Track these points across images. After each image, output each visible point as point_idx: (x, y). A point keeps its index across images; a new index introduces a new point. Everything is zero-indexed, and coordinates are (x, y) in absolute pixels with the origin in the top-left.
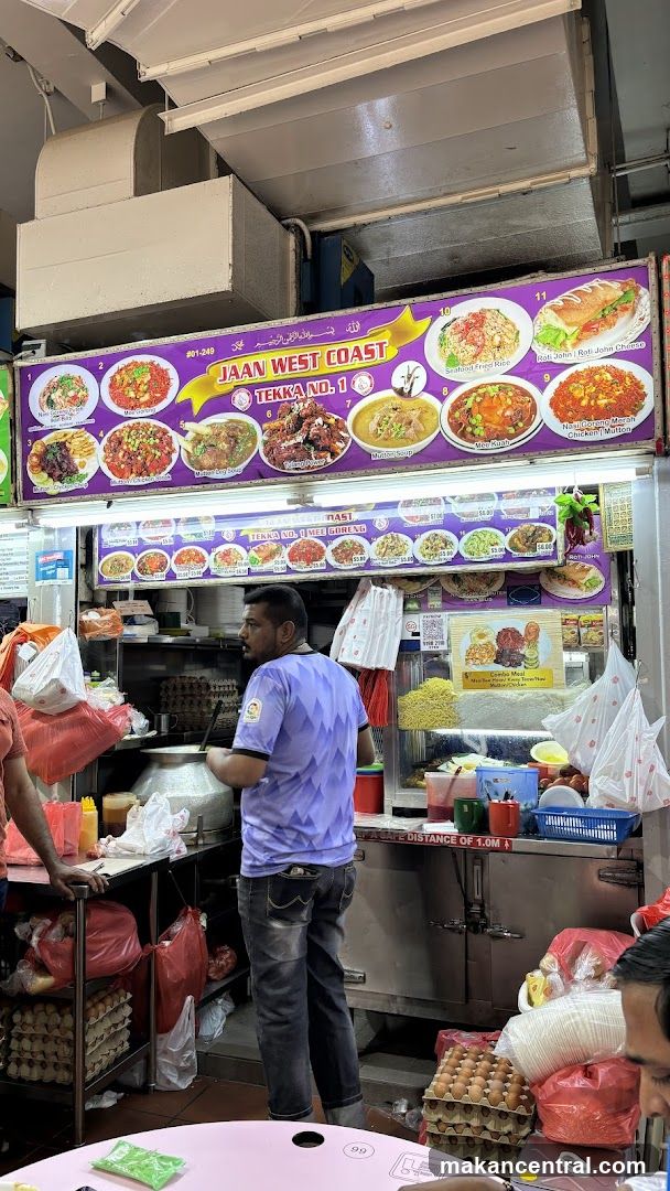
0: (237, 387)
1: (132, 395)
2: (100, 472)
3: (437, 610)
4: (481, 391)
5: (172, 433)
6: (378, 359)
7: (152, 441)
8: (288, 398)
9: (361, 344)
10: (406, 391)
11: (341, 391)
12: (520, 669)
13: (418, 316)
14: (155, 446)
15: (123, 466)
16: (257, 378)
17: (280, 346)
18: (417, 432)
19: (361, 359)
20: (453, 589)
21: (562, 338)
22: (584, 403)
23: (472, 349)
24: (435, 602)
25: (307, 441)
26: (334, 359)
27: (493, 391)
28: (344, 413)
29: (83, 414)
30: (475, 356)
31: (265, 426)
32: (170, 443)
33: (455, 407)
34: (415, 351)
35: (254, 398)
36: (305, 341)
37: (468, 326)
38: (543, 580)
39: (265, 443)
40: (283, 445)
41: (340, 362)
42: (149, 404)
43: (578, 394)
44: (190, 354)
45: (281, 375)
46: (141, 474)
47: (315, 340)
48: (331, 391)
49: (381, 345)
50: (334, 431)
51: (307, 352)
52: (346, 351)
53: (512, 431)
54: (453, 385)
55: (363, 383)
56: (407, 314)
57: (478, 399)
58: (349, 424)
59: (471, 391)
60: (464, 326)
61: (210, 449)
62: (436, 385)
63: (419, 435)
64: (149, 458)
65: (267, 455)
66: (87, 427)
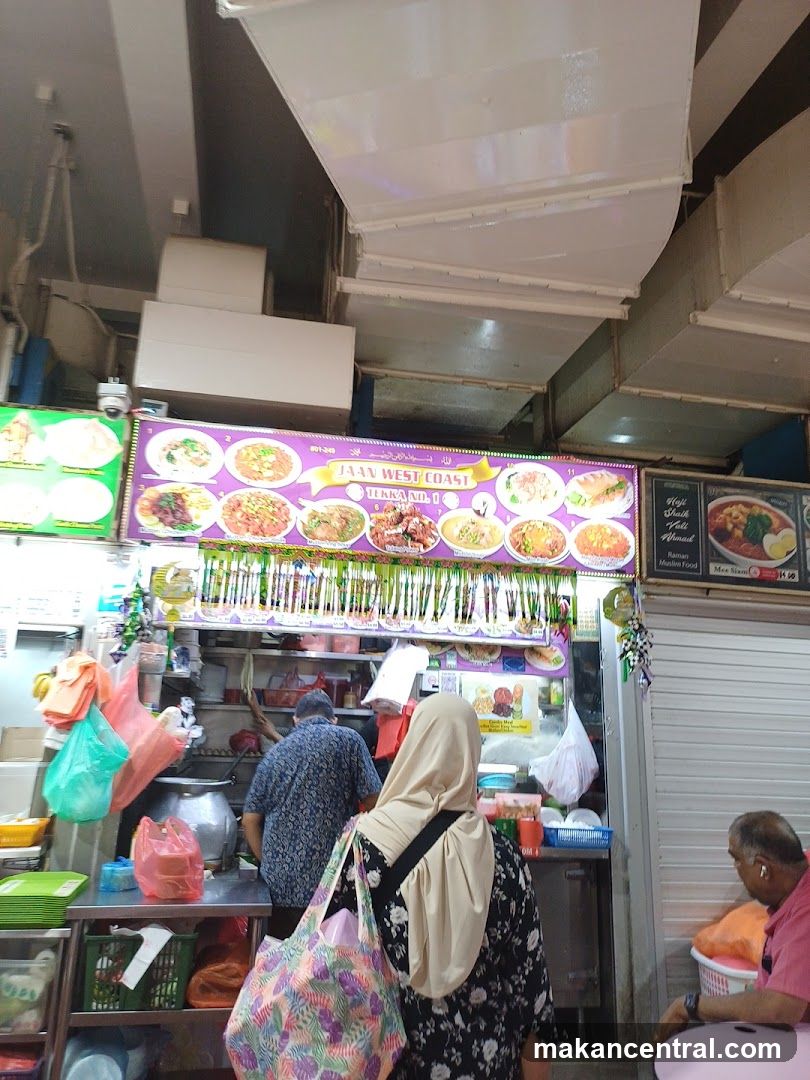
0: (352, 482)
1: (256, 468)
2: (215, 526)
3: (454, 669)
4: (532, 523)
5: (289, 505)
6: (462, 486)
7: (271, 509)
8: (393, 499)
9: (452, 473)
10: (482, 512)
11: (435, 503)
12: (510, 719)
13: (492, 464)
14: (273, 514)
15: (239, 524)
16: (368, 479)
17: (390, 460)
18: (488, 542)
19: (451, 483)
20: (465, 654)
21: (582, 501)
22: (595, 544)
23: (527, 495)
24: (451, 662)
25: (405, 532)
26: (431, 479)
27: (540, 525)
28: (436, 518)
29: (206, 475)
30: (529, 500)
31: (373, 515)
32: (287, 514)
33: (515, 530)
34: (488, 486)
35: (366, 493)
36: (410, 462)
37: (525, 480)
38: (526, 655)
39: (372, 528)
40: (386, 532)
41: (435, 481)
42: (272, 479)
43: (591, 538)
44: (313, 449)
45: (388, 481)
46: (256, 534)
47: (417, 463)
48: (427, 501)
49: (466, 478)
50: (427, 529)
51: (411, 470)
52: (440, 475)
53: (551, 554)
54: (514, 515)
55: (451, 500)
56: (484, 462)
57: (530, 528)
58: (439, 526)
59: (526, 522)
60: (522, 479)
61: (323, 525)
62: (503, 514)
63: (489, 544)
64: (267, 522)
65: (373, 537)
66: (208, 486)
